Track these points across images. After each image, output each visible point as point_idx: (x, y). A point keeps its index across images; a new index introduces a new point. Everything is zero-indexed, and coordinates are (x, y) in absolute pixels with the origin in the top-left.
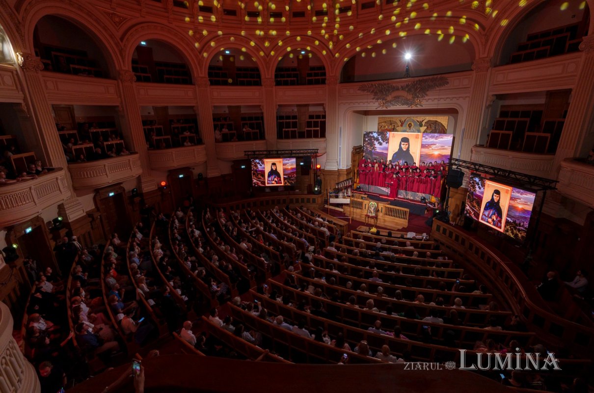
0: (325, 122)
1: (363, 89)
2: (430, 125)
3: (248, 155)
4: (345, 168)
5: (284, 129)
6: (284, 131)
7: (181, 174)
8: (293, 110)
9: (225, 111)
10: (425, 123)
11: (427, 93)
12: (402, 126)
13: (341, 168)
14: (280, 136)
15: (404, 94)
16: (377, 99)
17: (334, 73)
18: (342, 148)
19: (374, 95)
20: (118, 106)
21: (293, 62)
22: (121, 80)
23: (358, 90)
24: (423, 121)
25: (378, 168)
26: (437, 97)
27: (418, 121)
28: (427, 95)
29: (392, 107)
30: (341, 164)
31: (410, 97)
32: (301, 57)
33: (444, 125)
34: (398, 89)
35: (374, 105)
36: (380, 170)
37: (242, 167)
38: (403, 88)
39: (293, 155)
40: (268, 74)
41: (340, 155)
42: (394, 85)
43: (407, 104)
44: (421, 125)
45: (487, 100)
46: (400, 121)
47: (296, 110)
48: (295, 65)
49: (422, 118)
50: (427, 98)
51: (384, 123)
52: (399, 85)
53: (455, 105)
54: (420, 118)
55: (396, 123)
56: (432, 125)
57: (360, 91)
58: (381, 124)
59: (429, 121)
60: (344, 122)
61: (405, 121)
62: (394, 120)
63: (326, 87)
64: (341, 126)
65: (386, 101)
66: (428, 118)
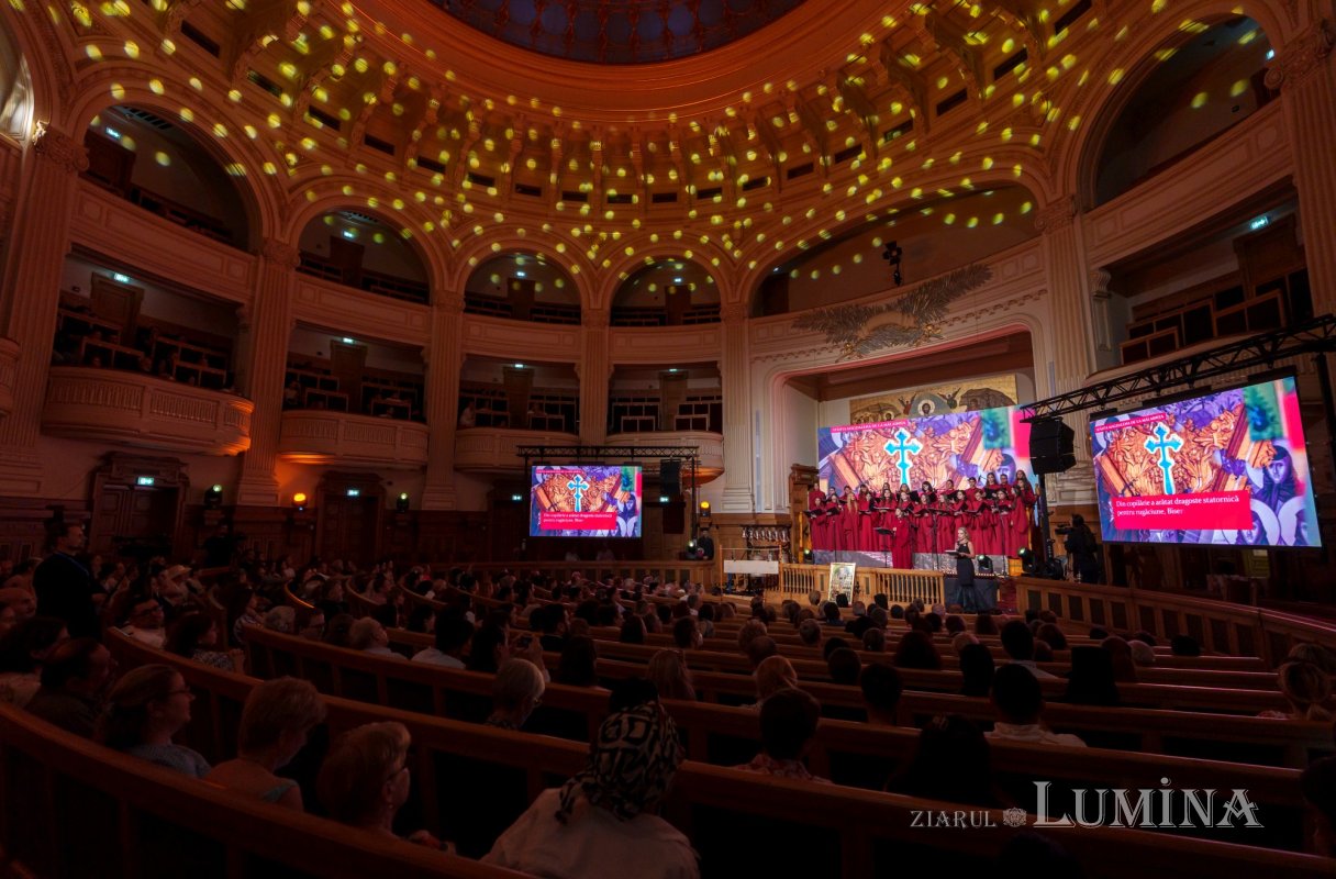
0: (720, 406)
1: (802, 323)
2: (975, 401)
3: (527, 456)
4: (772, 511)
5: (623, 418)
6: (625, 421)
7: (353, 488)
8: (651, 387)
9: (495, 380)
10: (963, 397)
11: (949, 306)
12: (906, 411)
13: (761, 509)
14: (614, 426)
15: (895, 318)
16: (837, 341)
17: (736, 299)
18: (762, 458)
19: (830, 333)
20: (241, 305)
21: (656, 298)
22: (265, 256)
23: (794, 326)
24: (956, 393)
25: (856, 505)
26: (972, 310)
27: (944, 397)
28: (948, 311)
29: (872, 352)
30: (763, 500)
31: (909, 322)
32: (672, 290)
33: (1009, 396)
34: (880, 311)
35: (832, 355)
36: (860, 507)
37: (515, 498)
38: (889, 308)
39: (636, 460)
40: (596, 304)
41: (759, 478)
42: (871, 305)
43: (907, 340)
44: (952, 404)
45: (1089, 282)
46: (902, 402)
47: (658, 387)
48: (662, 302)
49: (952, 386)
50: (948, 317)
51: (863, 410)
52: (882, 304)
53: (1019, 316)
54: (947, 389)
55: (893, 409)
56: (978, 399)
57: (795, 330)
58: (858, 416)
59: (971, 392)
60: (763, 400)
61: (913, 398)
62: (889, 401)
63: (721, 326)
64: (759, 408)
65: (856, 341)
66: (968, 386)
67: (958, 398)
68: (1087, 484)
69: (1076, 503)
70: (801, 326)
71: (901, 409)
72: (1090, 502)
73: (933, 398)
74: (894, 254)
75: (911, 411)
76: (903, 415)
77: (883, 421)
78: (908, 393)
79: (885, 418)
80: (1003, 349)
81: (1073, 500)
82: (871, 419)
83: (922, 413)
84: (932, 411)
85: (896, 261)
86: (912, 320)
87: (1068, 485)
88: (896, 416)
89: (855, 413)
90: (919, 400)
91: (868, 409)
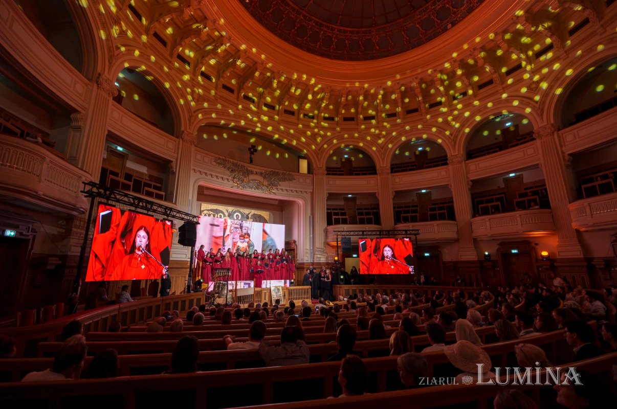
1: (218, 162)
10: (252, 215)
11: (280, 183)
15: (261, 179)
19: (232, 172)
23: (215, 161)
24: (249, 214)
26: (288, 189)
27: (245, 213)
28: (280, 185)
29: (247, 189)
31: (266, 183)
34: (253, 173)
35: (230, 183)
38: (256, 173)
42: (249, 169)
43: (262, 190)
44: (248, 218)
46: (227, 211)
49: (248, 210)
50: (279, 187)
51: (208, 210)
52: (254, 170)
53: (303, 197)
54: (246, 211)
55: (223, 213)
56: (257, 218)
57: (215, 163)
58: (205, 212)
59: (254, 214)
60: (192, 194)
61: (232, 211)
62: (221, 209)
63: (179, 142)
64: (190, 198)
65: (243, 181)
66: (253, 212)
67: (250, 216)
68: (324, 256)
70: (219, 164)
71: (227, 214)
73: (240, 213)
74: (252, 150)
77: (217, 217)
78: (230, 209)
79: (219, 217)
80: (276, 203)
81: (320, 261)
82: (212, 216)
83: (235, 218)
84: (239, 218)
85: (252, 153)
86: (267, 183)
87: (319, 256)
88: (224, 217)
89: (203, 211)
90: (235, 212)
91: (211, 210)
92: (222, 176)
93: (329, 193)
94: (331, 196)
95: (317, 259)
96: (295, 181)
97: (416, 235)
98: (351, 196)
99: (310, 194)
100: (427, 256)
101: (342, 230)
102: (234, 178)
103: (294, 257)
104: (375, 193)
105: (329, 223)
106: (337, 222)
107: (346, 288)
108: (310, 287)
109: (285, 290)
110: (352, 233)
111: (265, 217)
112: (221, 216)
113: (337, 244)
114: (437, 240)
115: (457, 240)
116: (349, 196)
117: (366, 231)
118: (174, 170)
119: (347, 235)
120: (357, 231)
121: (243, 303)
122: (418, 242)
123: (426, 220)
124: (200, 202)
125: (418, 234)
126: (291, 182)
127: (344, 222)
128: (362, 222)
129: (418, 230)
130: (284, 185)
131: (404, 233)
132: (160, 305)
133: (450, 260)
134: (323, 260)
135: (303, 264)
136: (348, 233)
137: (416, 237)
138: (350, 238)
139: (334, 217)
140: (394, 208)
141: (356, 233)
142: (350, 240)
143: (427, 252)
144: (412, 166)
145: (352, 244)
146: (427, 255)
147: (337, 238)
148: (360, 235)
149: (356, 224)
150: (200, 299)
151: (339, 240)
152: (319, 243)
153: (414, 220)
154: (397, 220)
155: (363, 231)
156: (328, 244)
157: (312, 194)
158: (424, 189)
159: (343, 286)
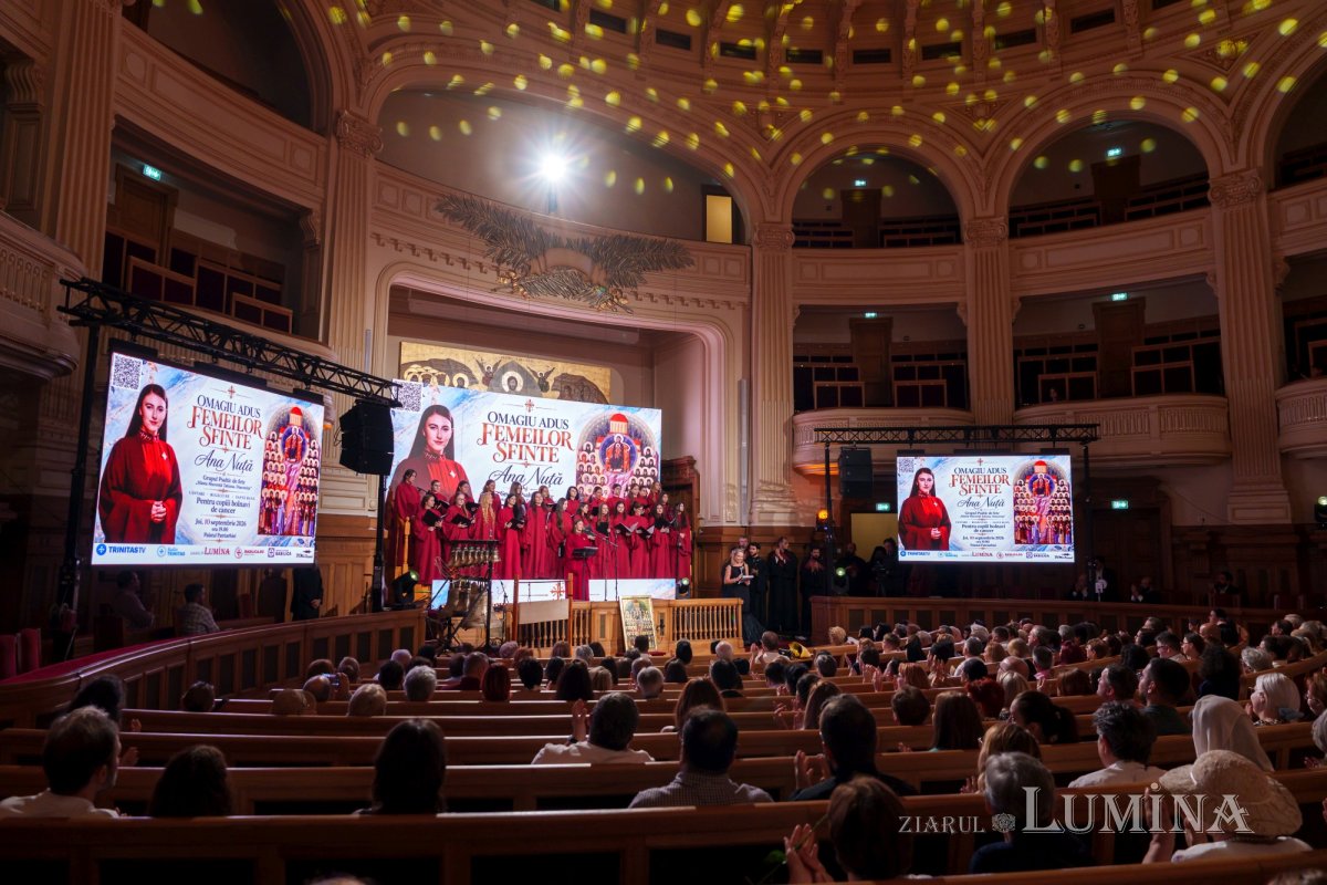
1: (453, 210)
10: (555, 380)
11: (646, 276)
12: (486, 381)
15: (584, 263)
19: (488, 246)
24: (548, 373)
26: (669, 293)
27: (535, 373)
28: (644, 283)
31: (599, 276)
34: (559, 243)
35: (486, 278)
38: (570, 246)
42: (547, 229)
43: (589, 298)
44: (544, 387)
46: (481, 366)
49: (547, 363)
50: (642, 289)
51: (423, 363)
52: (563, 236)
53: (717, 321)
54: (539, 365)
55: (469, 373)
56: (573, 387)
57: (439, 215)
58: (414, 369)
59: (564, 376)
60: (374, 312)
61: (497, 365)
62: (462, 361)
63: (328, 146)
64: (369, 325)
65: (527, 271)
66: (561, 367)
67: (551, 380)
68: (785, 507)
69: (775, 524)
71: (479, 375)
72: (788, 525)
73: (521, 371)
75: (492, 382)
76: (481, 384)
77: (451, 385)
78: (490, 358)
79: (455, 383)
81: (772, 521)
82: (434, 380)
83: (506, 388)
84: (519, 389)
86: (603, 275)
87: (767, 507)
88: (471, 384)
89: (409, 364)
90: (504, 369)
91: (431, 363)
92: (463, 255)
93: (801, 307)
94: (809, 316)
95: (763, 517)
96: (692, 268)
97: (1084, 441)
98: (873, 315)
99: (739, 310)
100: (1120, 511)
101: (843, 424)
102: (500, 261)
103: (692, 509)
104: (956, 304)
105: (803, 403)
106: (828, 401)
107: (853, 607)
108: (741, 602)
109: (664, 611)
110: (875, 436)
111: (597, 383)
112: (461, 380)
113: (828, 469)
114: (1157, 458)
115: (1225, 459)
116: (868, 315)
117: (920, 429)
118: (318, 239)
119: (859, 442)
120: (891, 429)
121: (536, 646)
122: (1091, 465)
123: (1126, 394)
124: (399, 339)
125: (1095, 439)
126: (679, 272)
127: (852, 400)
128: (908, 399)
129: (1094, 426)
130: (656, 281)
131: (1046, 434)
132: (298, 643)
133: (1198, 522)
134: (781, 519)
135: (719, 530)
136: (861, 436)
137: (1086, 450)
138: (868, 452)
139: (816, 384)
140: (1017, 354)
141: (889, 436)
142: (870, 456)
143: (1120, 498)
144: (1082, 212)
145: (875, 470)
146: (1119, 505)
147: (827, 452)
148: (900, 442)
149: (889, 405)
150: (412, 629)
151: (834, 456)
152: (769, 466)
153: (1081, 392)
154: (1027, 393)
155: (911, 430)
156: (798, 471)
157: (748, 309)
158: (1119, 290)
159: (842, 599)
